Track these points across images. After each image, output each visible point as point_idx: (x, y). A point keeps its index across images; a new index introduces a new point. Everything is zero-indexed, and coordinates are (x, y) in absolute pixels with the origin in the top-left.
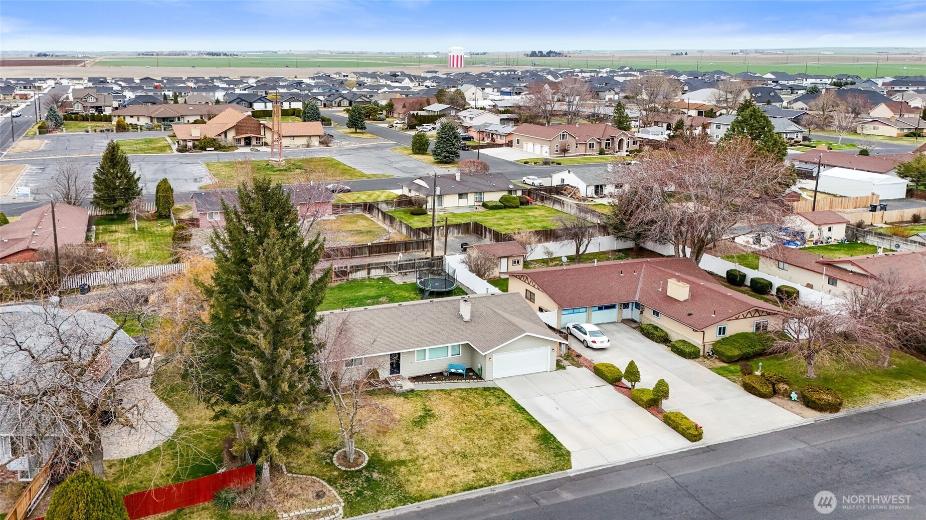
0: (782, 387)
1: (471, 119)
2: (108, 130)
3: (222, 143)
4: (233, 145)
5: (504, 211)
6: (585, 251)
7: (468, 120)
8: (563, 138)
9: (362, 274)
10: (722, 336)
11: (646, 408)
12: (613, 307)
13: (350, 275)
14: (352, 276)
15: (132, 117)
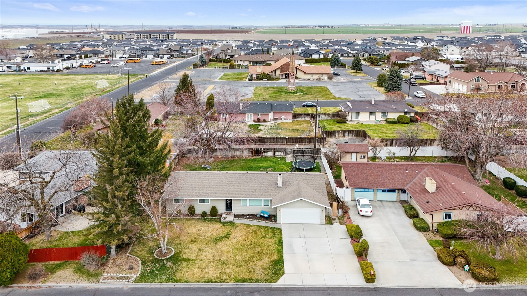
0: (460, 260)
1: (430, 66)
2: (226, 68)
3: (273, 76)
4: (279, 77)
5: (397, 125)
6: (415, 154)
7: (427, 67)
8: (478, 81)
9: (270, 154)
10: (447, 220)
11: (357, 256)
12: (394, 191)
13: (263, 154)
14: (264, 154)
15: (241, 61)
